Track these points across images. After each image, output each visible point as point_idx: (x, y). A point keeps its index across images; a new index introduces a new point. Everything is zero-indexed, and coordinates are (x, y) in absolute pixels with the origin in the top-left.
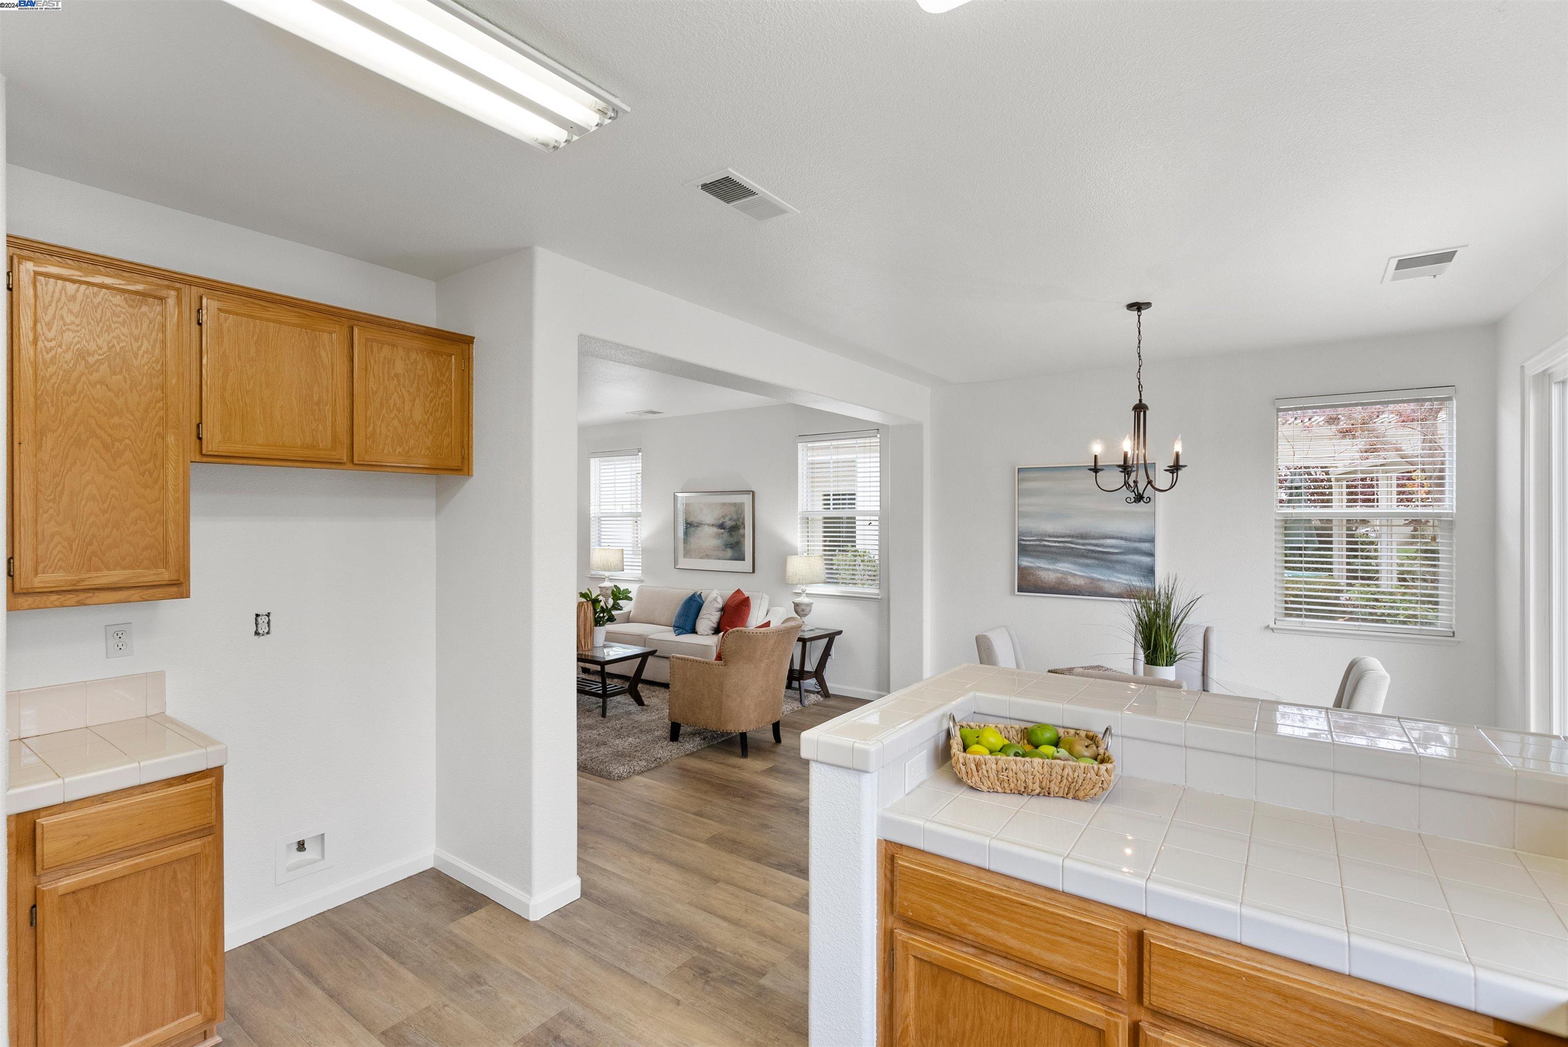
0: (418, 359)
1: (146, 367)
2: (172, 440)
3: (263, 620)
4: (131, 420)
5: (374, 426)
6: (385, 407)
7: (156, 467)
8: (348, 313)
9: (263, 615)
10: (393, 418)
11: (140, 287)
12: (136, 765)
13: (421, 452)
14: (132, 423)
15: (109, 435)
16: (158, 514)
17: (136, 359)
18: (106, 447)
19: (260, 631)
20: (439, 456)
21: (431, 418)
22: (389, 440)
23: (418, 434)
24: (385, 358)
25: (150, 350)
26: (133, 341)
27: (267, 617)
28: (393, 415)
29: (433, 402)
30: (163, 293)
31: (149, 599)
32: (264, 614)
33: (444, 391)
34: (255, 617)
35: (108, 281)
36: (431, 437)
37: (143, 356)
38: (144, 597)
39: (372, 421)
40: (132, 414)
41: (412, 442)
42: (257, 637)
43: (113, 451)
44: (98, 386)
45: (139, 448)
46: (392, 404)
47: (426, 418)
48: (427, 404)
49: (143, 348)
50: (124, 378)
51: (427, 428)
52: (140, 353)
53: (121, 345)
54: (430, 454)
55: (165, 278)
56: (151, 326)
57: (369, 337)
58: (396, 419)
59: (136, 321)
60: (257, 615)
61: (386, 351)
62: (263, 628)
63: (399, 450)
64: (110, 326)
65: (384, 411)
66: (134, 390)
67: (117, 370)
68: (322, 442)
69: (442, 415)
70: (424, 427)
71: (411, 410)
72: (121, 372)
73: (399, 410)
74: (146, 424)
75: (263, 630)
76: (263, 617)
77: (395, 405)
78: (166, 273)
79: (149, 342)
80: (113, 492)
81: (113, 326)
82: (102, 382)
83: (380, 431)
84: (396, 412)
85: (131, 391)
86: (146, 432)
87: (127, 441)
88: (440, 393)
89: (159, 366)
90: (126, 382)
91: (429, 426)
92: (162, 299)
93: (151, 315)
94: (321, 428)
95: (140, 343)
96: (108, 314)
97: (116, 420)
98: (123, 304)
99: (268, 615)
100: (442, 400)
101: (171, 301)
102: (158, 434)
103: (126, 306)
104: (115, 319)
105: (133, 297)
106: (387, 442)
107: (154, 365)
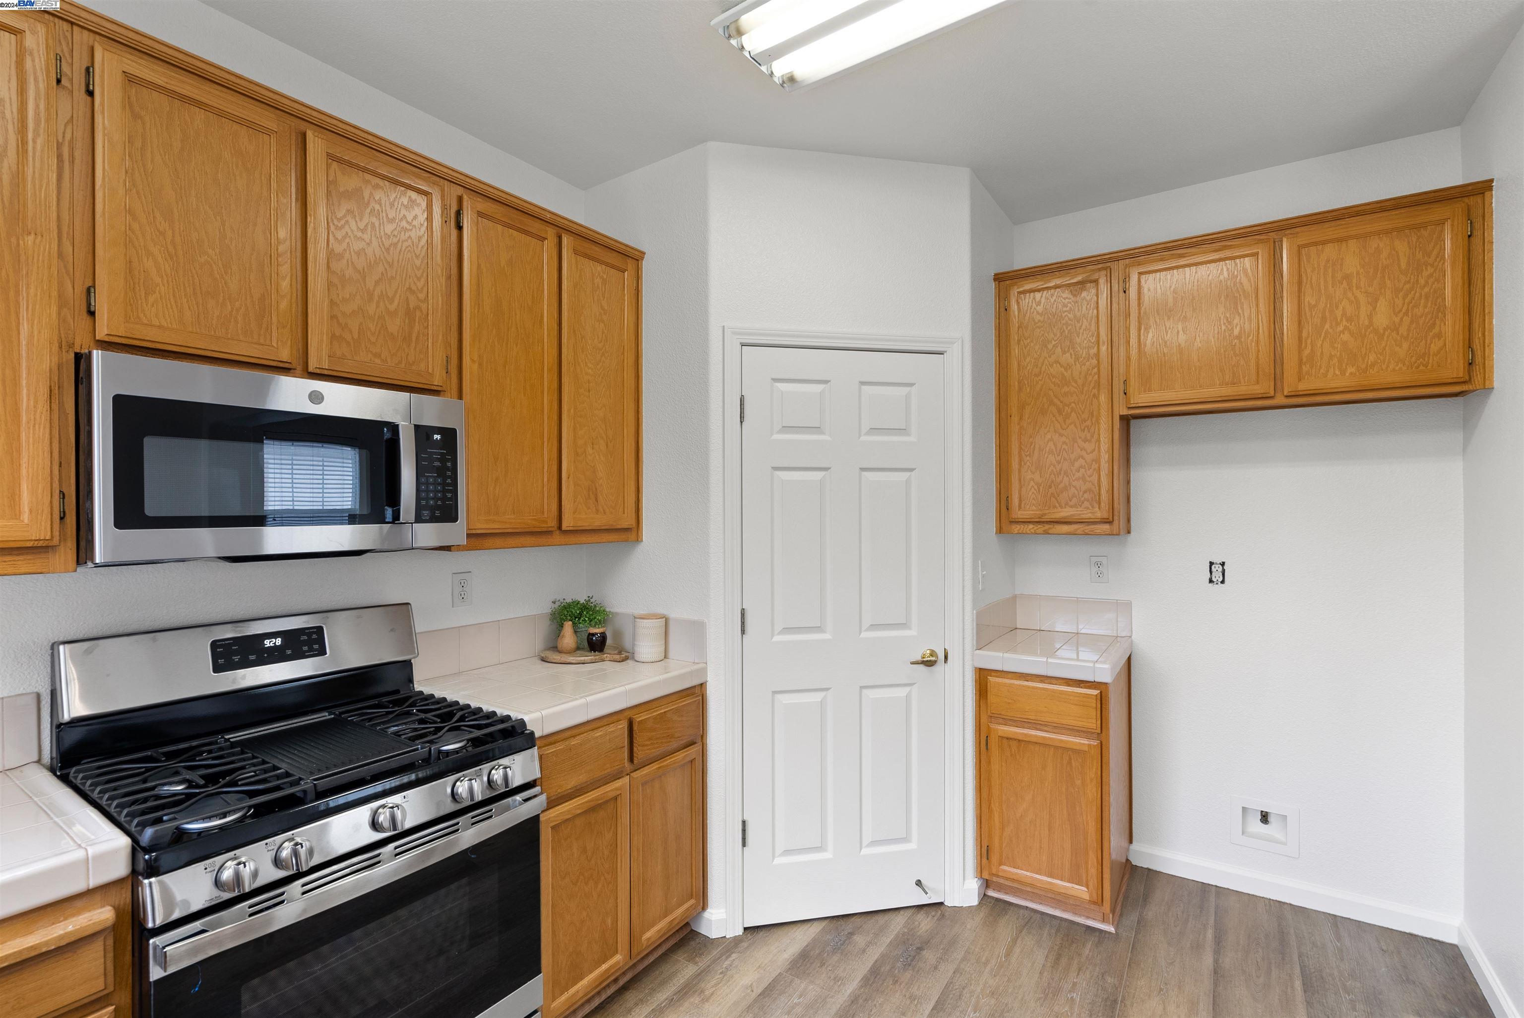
0: (1381, 245)
1: (1085, 342)
2: (1103, 398)
3: (1217, 568)
4: (1076, 388)
5: (1312, 346)
6: (1328, 321)
7: (1092, 423)
8: (1276, 225)
9: (1216, 564)
10: (1343, 332)
11: (1079, 278)
12: (1045, 659)
13: (1388, 367)
14: (1076, 390)
15: (1062, 402)
16: (1094, 463)
17: (1078, 337)
18: (1060, 412)
19: (1214, 579)
20: (1421, 368)
21: (1405, 318)
22: (1335, 360)
23: (1383, 345)
24: (1328, 261)
25: (1088, 327)
26: (1076, 322)
27: (1221, 566)
28: (1341, 328)
29: (1410, 296)
30: (1095, 276)
31: (1089, 533)
32: (1218, 563)
33: (1431, 276)
34: (1209, 564)
35: (1058, 281)
36: (1405, 345)
37: (1083, 334)
38: (1086, 531)
39: (1309, 341)
40: (1076, 382)
41: (1372, 358)
42: (1211, 585)
43: (1064, 414)
44: (1055, 365)
45: (1080, 408)
46: (1339, 313)
47: (1397, 320)
48: (1399, 302)
49: (1084, 327)
50: (1071, 354)
51: (1398, 334)
52: (1081, 331)
53: (1069, 329)
54: (1404, 368)
55: (1099, 262)
56: (1088, 306)
57: (1301, 243)
58: (1346, 332)
59: (1078, 306)
60: (1211, 564)
61: (1330, 251)
62: (1217, 576)
63: (1350, 370)
64: (1061, 315)
65: (1327, 326)
66: (1077, 363)
67: (1066, 350)
68: (1244, 377)
69: (1427, 310)
70: (1394, 334)
71: (1370, 317)
72: (1069, 351)
73: (1349, 320)
74: (1086, 389)
75: (1217, 578)
76: (1217, 566)
77: (1344, 314)
78: (1099, 258)
79: (1087, 320)
80: (1064, 446)
81: (1063, 315)
82: (1057, 362)
83: (1322, 351)
84: (1344, 323)
85: (1075, 364)
86: (1086, 395)
87: (1073, 405)
88: (1422, 281)
89: (1094, 338)
90: (1071, 358)
91: (1403, 330)
92: (1096, 281)
93: (1088, 298)
94: (1242, 362)
95: (1081, 324)
96: (1060, 307)
97: (1066, 389)
98: (1070, 296)
99: (1223, 564)
100: (1426, 290)
101: (1102, 281)
102: (1094, 395)
103: (1071, 297)
104: (1065, 309)
105: (1076, 287)
106: (1331, 363)
107: (1091, 339)
